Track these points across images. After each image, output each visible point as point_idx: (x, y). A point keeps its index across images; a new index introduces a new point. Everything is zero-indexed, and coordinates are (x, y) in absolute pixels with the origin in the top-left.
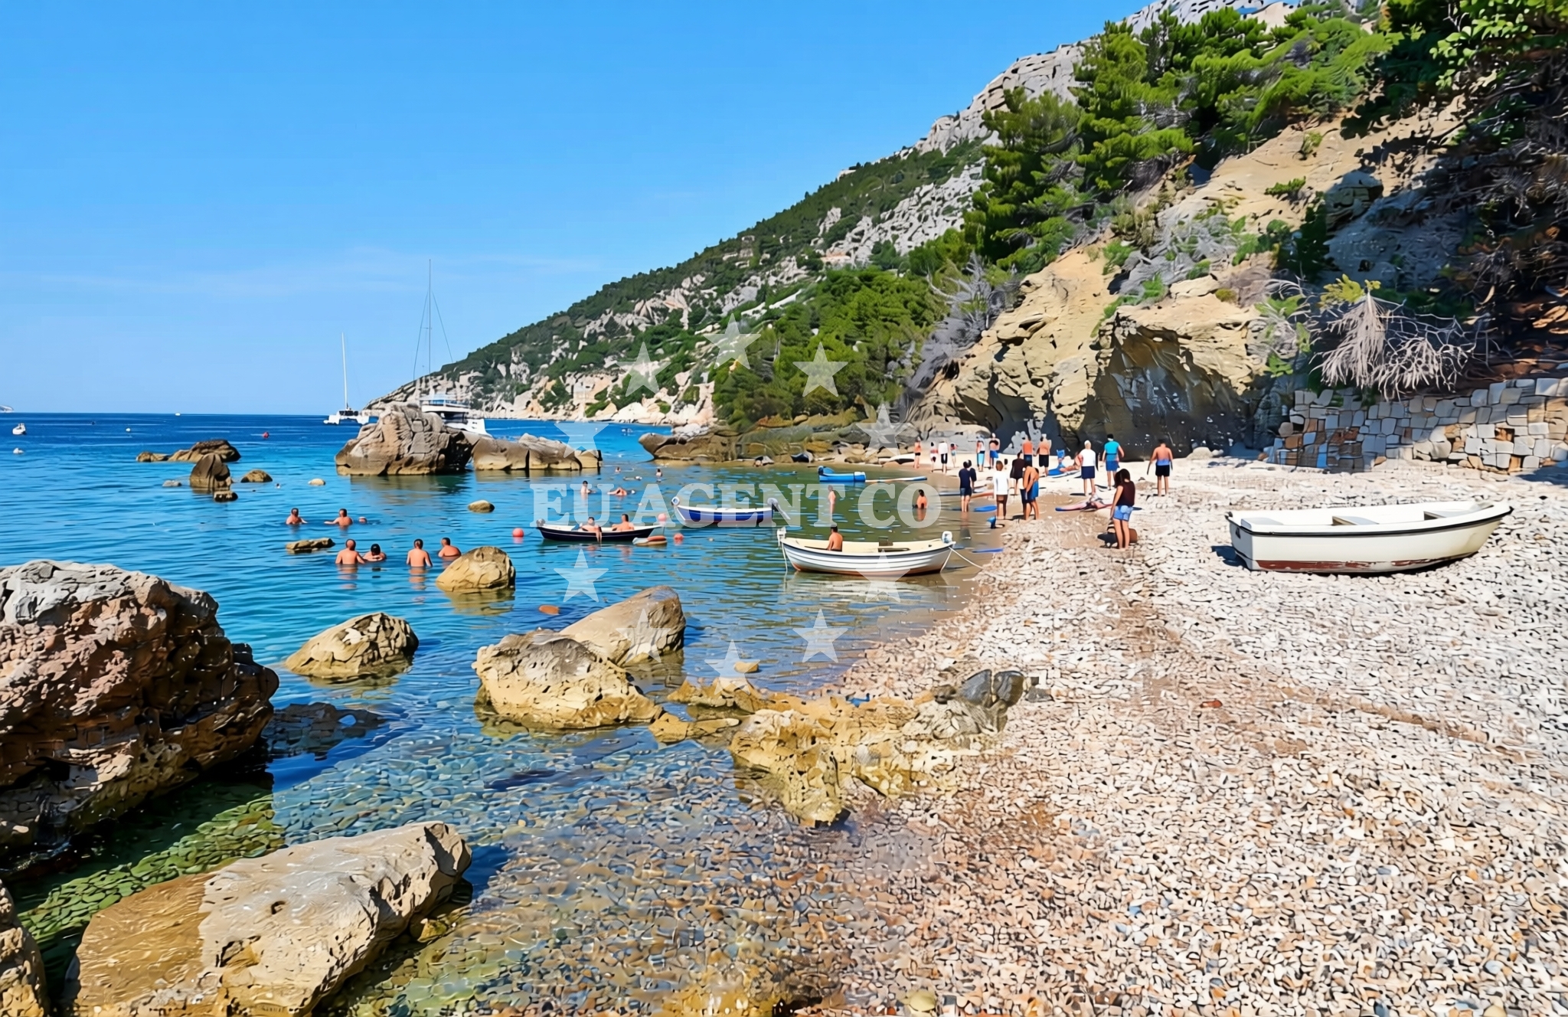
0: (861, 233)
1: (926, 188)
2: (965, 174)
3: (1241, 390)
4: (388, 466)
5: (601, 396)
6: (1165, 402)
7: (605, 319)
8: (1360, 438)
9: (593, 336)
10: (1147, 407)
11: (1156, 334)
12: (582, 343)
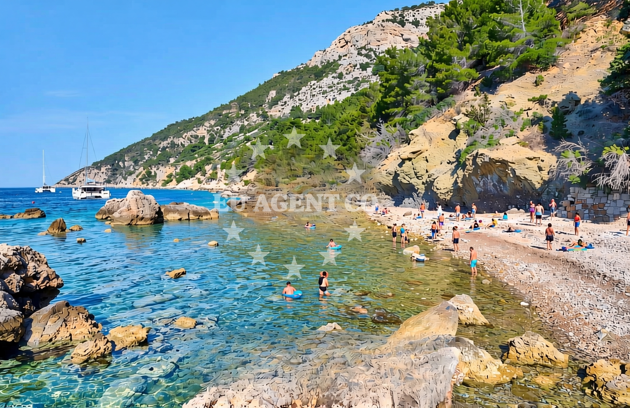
0: (285, 102)
1: (313, 82)
2: (330, 76)
3: (538, 186)
4: (132, 220)
5: (170, 176)
6: (497, 189)
7: (169, 140)
8: (605, 208)
9: (164, 149)
10: (486, 191)
11: (497, 161)
12: (159, 152)
